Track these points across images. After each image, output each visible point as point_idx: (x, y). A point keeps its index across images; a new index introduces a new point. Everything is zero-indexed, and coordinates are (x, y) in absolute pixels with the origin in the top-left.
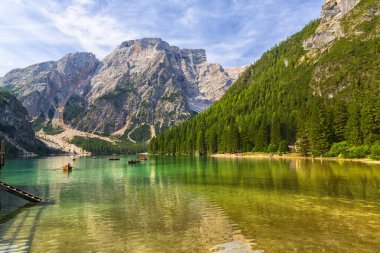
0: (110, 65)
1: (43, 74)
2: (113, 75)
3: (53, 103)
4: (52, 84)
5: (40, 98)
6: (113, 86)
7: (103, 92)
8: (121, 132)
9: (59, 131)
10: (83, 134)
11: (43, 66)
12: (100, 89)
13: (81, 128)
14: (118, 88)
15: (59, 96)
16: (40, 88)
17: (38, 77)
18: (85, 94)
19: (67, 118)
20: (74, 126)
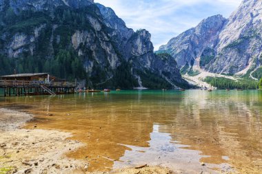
0: (234, 19)
1: (187, 38)
2: (237, 27)
3: (193, 55)
4: (192, 43)
5: (185, 53)
6: (237, 36)
7: (229, 42)
8: (244, 72)
9: (197, 73)
10: (213, 75)
11: (187, 33)
12: (226, 40)
13: (211, 71)
14: (241, 37)
15: (197, 50)
16: (185, 47)
17: (184, 41)
18: (214, 46)
19: (202, 64)
20: (206, 69)
